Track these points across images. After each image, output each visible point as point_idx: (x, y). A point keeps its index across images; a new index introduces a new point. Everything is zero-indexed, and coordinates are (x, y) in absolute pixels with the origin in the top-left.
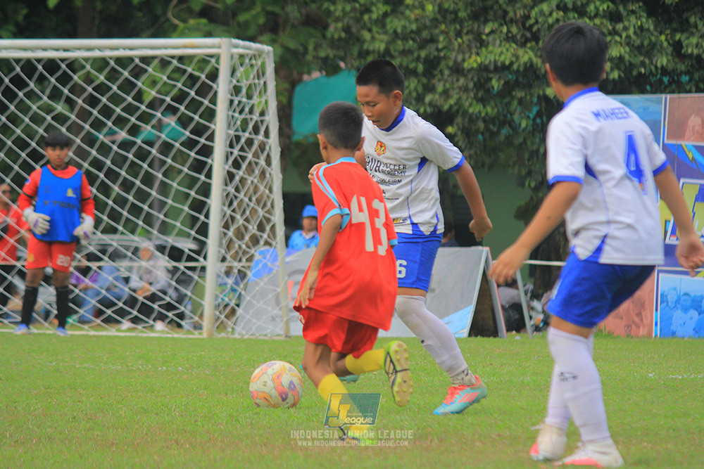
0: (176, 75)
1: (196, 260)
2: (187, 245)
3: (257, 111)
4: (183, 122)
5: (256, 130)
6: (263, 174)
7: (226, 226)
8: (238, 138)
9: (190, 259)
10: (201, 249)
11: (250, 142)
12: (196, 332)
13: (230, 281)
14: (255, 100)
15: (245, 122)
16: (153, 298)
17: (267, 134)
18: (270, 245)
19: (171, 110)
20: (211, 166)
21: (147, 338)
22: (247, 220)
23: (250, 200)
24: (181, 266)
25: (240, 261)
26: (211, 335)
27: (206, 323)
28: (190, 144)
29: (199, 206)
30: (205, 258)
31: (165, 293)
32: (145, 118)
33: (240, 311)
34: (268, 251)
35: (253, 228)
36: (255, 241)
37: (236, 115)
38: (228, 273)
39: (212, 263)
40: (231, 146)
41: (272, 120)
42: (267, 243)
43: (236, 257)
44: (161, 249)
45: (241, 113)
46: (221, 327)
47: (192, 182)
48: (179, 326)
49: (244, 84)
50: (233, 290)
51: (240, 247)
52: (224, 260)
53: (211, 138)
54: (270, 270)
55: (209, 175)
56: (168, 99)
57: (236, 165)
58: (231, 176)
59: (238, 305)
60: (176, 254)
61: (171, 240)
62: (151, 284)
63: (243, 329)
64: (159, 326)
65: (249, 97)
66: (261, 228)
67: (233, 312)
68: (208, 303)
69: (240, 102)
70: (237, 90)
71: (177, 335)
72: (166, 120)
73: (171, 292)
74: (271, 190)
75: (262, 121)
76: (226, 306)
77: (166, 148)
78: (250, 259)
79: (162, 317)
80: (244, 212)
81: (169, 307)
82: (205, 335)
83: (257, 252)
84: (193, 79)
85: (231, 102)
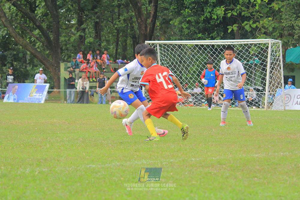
0: (258, 48)
1: (263, 92)
2: (261, 88)
3: (277, 56)
4: (260, 59)
5: (277, 60)
6: (279, 71)
7: (270, 84)
8: (273, 63)
9: (261, 91)
10: (264, 89)
11: (276, 64)
12: (263, 109)
13: (271, 97)
14: (277, 54)
15: (275, 59)
16: (253, 101)
17: (280, 62)
18: (281, 88)
19: (257, 56)
20: (267, 69)
21: (251, 110)
22: (275, 82)
23: (276, 77)
24: (259, 93)
25: (273, 92)
26: (266, 110)
27: (265, 107)
28: (262, 64)
29: (264, 79)
30: (265, 91)
31: (256, 100)
32: (251, 58)
33: (273, 104)
34: (280, 90)
35: (276, 84)
36: (277, 87)
37: (273, 57)
38: (271, 95)
39: (267, 93)
40: (271, 64)
41: (281, 58)
42: (280, 88)
43: (272, 91)
44: (255, 89)
45: (274, 57)
46: (269, 108)
47: (262, 73)
48: (259, 107)
49: (274, 50)
50: (272, 99)
51: (273, 88)
52: (269, 92)
53: (267, 63)
54: (281, 94)
55: (266, 71)
56: (256, 53)
57: (273, 69)
58: (271, 72)
59: (273, 103)
60: (258, 90)
61: (257, 87)
62: (252, 97)
63: (274, 108)
64: (254, 107)
65: (276, 53)
66: (278, 84)
67: (272, 104)
68: (266, 102)
69: (273, 54)
70: (273, 51)
71: (258, 109)
72: (256, 58)
73: (257, 99)
74: (281, 75)
75: (279, 58)
76: (270, 102)
77: (256, 65)
78: (276, 91)
79: (255, 105)
80: (274, 80)
81: (257, 103)
82: (265, 110)
83: (277, 90)
84: (262, 49)
85: (271, 54)
